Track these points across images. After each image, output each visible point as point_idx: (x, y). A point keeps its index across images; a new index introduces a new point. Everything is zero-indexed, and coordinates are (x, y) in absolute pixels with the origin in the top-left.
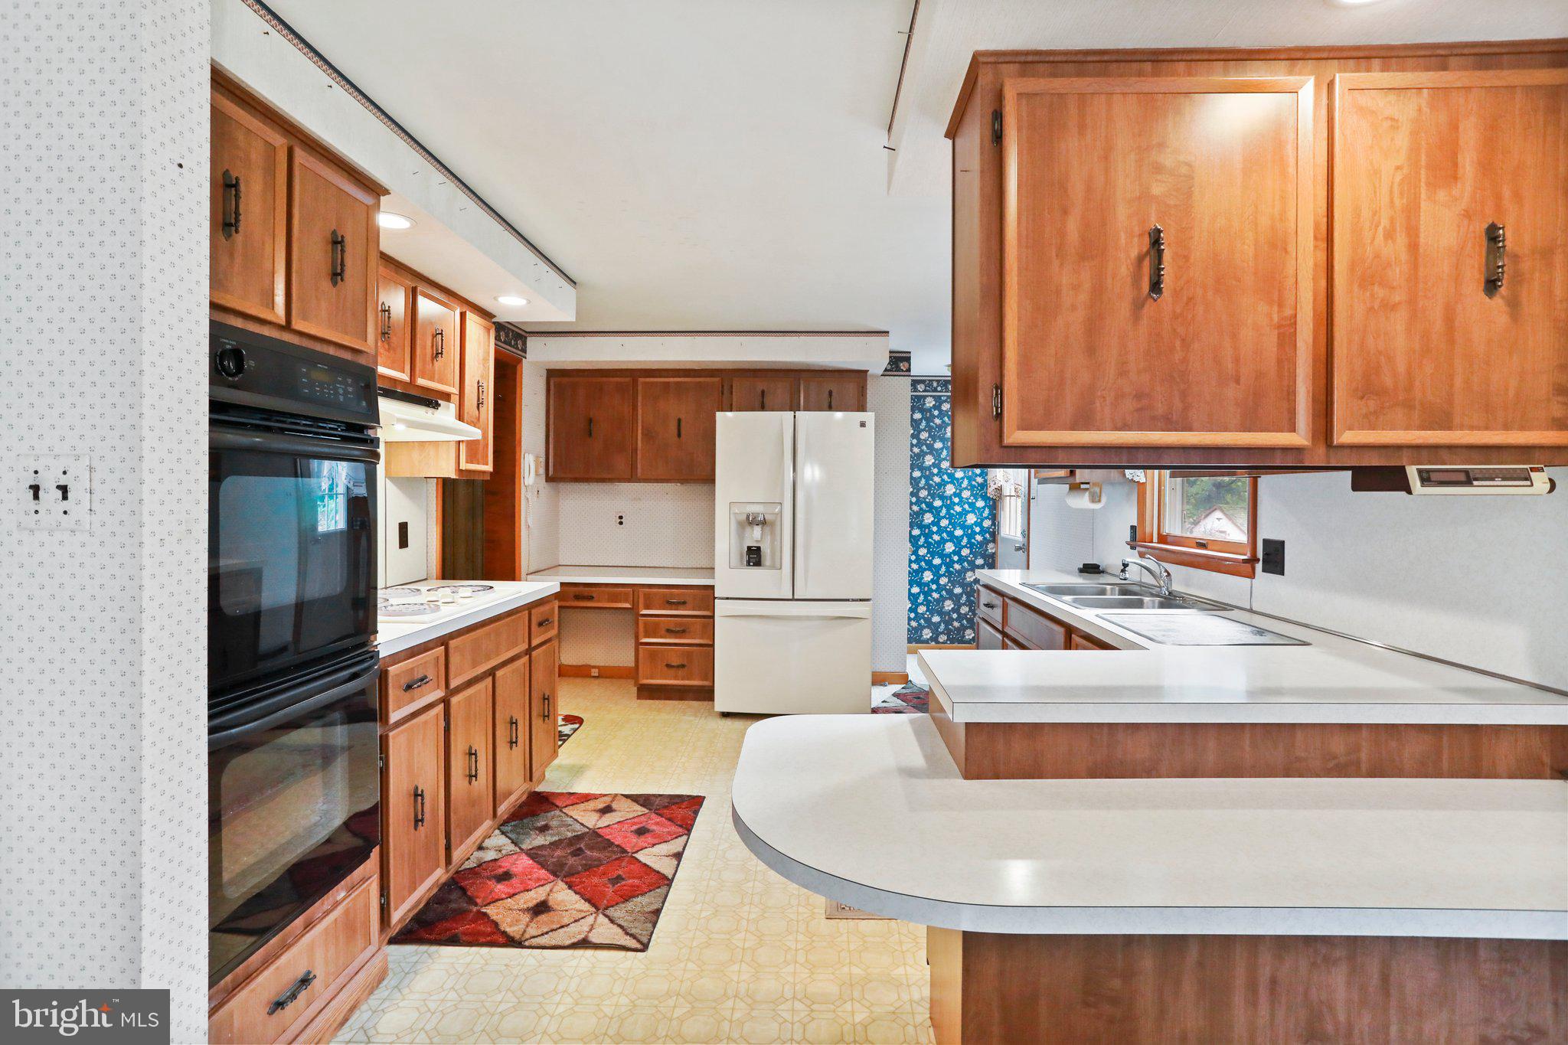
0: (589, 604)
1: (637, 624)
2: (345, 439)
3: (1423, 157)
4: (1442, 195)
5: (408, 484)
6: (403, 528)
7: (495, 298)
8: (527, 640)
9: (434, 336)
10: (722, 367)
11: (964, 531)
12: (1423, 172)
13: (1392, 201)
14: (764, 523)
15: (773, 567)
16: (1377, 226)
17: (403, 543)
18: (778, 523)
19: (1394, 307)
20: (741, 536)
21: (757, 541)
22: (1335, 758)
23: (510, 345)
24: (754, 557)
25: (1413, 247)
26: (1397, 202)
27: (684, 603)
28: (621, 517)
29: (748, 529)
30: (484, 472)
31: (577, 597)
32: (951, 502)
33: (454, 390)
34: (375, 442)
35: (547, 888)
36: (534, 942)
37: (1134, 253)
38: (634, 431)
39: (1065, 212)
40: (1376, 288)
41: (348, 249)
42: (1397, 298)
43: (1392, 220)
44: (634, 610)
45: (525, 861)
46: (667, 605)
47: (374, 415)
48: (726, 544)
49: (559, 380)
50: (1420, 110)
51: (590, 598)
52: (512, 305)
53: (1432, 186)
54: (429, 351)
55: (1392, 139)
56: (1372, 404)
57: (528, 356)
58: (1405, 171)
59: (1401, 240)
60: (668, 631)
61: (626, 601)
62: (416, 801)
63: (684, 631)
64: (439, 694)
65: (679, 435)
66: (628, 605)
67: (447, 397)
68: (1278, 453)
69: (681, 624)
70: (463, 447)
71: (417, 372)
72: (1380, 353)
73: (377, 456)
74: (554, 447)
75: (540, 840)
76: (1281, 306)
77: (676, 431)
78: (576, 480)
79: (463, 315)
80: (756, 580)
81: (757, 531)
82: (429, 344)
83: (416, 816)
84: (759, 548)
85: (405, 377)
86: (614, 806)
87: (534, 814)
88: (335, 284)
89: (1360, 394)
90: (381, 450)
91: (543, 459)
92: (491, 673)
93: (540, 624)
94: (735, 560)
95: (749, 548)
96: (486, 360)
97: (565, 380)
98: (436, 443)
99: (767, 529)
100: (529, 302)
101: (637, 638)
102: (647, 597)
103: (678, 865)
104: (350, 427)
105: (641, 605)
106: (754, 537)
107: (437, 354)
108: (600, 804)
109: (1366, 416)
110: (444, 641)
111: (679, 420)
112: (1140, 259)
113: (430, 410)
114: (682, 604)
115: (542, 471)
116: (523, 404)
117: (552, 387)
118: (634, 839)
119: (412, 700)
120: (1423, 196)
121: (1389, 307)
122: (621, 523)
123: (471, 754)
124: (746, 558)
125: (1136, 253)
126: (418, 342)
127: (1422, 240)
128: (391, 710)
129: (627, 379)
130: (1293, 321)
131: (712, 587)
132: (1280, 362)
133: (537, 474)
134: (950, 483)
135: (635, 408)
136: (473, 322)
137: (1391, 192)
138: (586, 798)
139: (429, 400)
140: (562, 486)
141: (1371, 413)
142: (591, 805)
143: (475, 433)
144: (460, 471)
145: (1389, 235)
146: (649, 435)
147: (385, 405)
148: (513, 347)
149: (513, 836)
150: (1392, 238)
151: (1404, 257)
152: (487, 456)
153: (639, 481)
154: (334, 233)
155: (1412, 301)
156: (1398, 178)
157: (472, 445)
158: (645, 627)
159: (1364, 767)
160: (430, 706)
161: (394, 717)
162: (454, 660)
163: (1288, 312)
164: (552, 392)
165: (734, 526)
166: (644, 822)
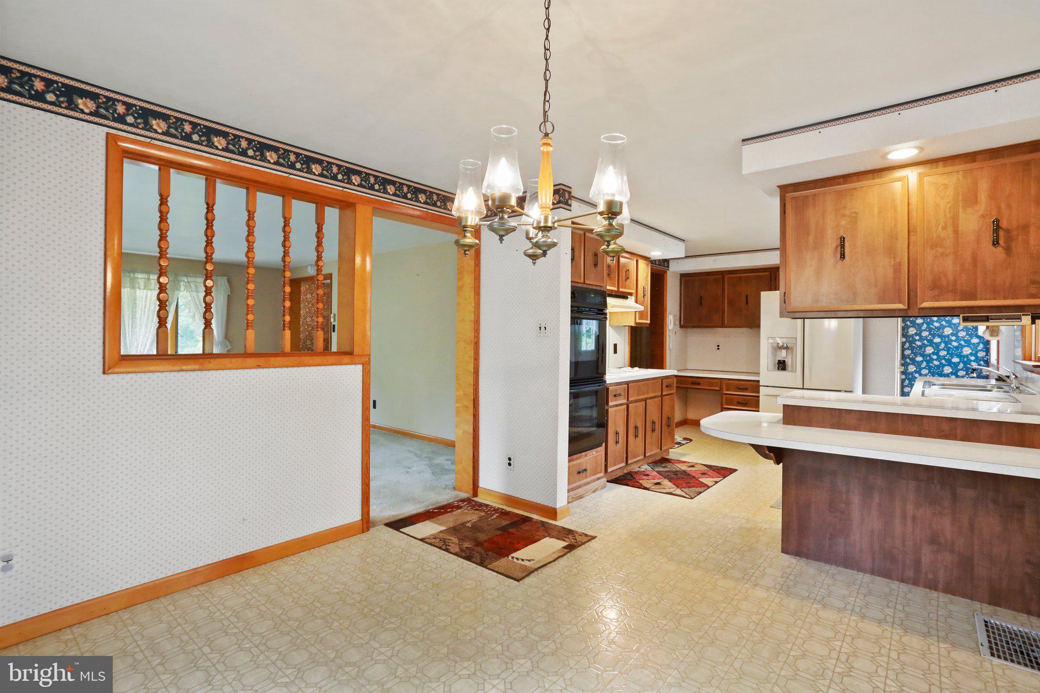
0: (698, 387)
1: (722, 398)
2: (598, 314)
3: (960, 197)
4: (970, 210)
5: (617, 328)
6: (615, 346)
7: (650, 253)
8: (660, 391)
9: (626, 272)
10: (772, 267)
11: (960, 359)
12: (960, 202)
13: (945, 215)
14: (787, 348)
15: (792, 371)
16: (938, 225)
17: (615, 352)
18: (795, 348)
19: (947, 255)
20: (775, 355)
21: (784, 358)
22: (943, 431)
23: (661, 266)
24: (782, 365)
25: (956, 232)
26: (948, 215)
27: (747, 389)
28: (718, 346)
29: (779, 352)
30: (646, 323)
31: (693, 383)
32: (949, 339)
33: (634, 291)
34: (606, 314)
35: (661, 480)
36: (653, 490)
37: (834, 246)
38: (723, 302)
39: (808, 234)
40: (938, 249)
41: (599, 256)
42: (948, 251)
43: (945, 223)
44: (721, 389)
45: (655, 473)
46: (738, 390)
47: (605, 304)
48: (766, 359)
49: (687, 279)
50: (958, 179)
51: (699, 384)
52: (657, 254)
53: (964, 207)
54: (624, 277)
55: (945, 192)
56: (936, 292)
57: (670, 269)
58: (952, 203)
59: (950, 230)
60: (738, 403)
61: (717, 387)
62: (616, 435)
63: (746, 403)
64: (625, 401)
65: (747, 303)
66: (718, 389)
67: (631, 294)
68: (897, 312)
69: (745, 400)
70: (637, 314)
71: (620, 286)
72: (941, 273)
73: (606, 318)
74: (684, 311)
75: (662, 469)
76: (895, 258)
77: (745, 301)
78: (694, 327)
79: (637, 261)
80: (782, 377)
81: (784, 352)
82: (624, 274)
83: (616, 440)
84: (784, 361)
85: (616, 289)
86: (695, 466)
87: (662, 463)
88: (595, 267)
89: (931, 288)
90: (608, 317)
91: (678, 317)
92: (645, 400)
93: (667, 386)
94: (771, 366)
95: (779, 361)
96: (647, 277)
97: (688, 278)
98: (627, 312)
99: (789, 351)
100: (663, 253)
101: (722, 405)
102: (727, 385)
103: (714, 485)
104: (599, 310)
105: (724, 388)
106: (783, 355)
107: (627, 278)
108: (689, 465)
109: (934, 297)
110: (627, 383)
111: (747, 296)
112: (837, 247)
113: (625, 300)
114: (746, 389)
115: (678, 323)
116: (668, 291)
117: (683, 282)
118: (700, 475)
119: (616, 400)
120: (961, 211)
121: (944, 255)
122: (718, 349)
123: (636, 428)
124: (777, 366)
125: (835, 245)
126: (620, 275)
127: (960, 228)
128: (609, 401)
129: (720, 276)
130: (900, 264)
131: (758, 381)
132: (894, 279)
133: (675, 324)
134: (947, 326)
135: (723, 290)
136: (642, 263)
137: (945, 212)
138: (685, 462)
139: (624, 296)
140: (689, 330)
141: (936, 295)
142: (687, 464)
143: (641, 308)
144: (636, 323)
145: (945, 228)
146: (731, 304)
147: (610, 300)
148: (662, 266)
149: (652, 467)
150: (946, 229)
151: (951, 236)
152: (647, 317)
153: (726, 327)
154: (595, 253)
155: (956, 253)
156: (949, 206)
157: (641, 313)
158: (726, 399)
159: (959, 437)
160: (621, 405)
161: (611, 404)
162: (631, 391)
163: (898, 260)
164: (683, 284)
165: (770, 349)
166: (706, 472)
